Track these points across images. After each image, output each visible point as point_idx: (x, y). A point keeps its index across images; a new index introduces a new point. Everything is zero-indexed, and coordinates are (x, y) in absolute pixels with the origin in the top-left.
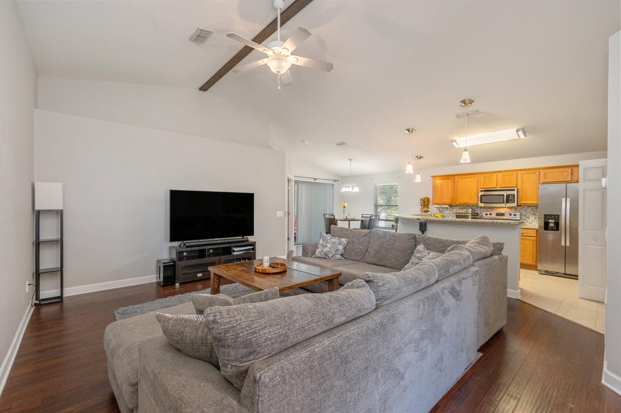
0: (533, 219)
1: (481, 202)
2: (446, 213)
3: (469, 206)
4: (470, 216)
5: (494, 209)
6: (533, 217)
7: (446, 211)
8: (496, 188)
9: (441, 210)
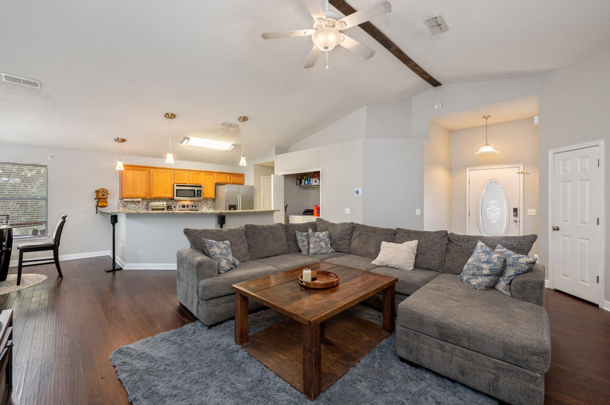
0: (205, 209)
1: (177, 196)
2: (130, 207)
3: (157, 199)
4: (166, 209)
5: (179, 202)
6: (205, 208)
7: (130, 205)
8: (187, 184)
9: (125, 204)
